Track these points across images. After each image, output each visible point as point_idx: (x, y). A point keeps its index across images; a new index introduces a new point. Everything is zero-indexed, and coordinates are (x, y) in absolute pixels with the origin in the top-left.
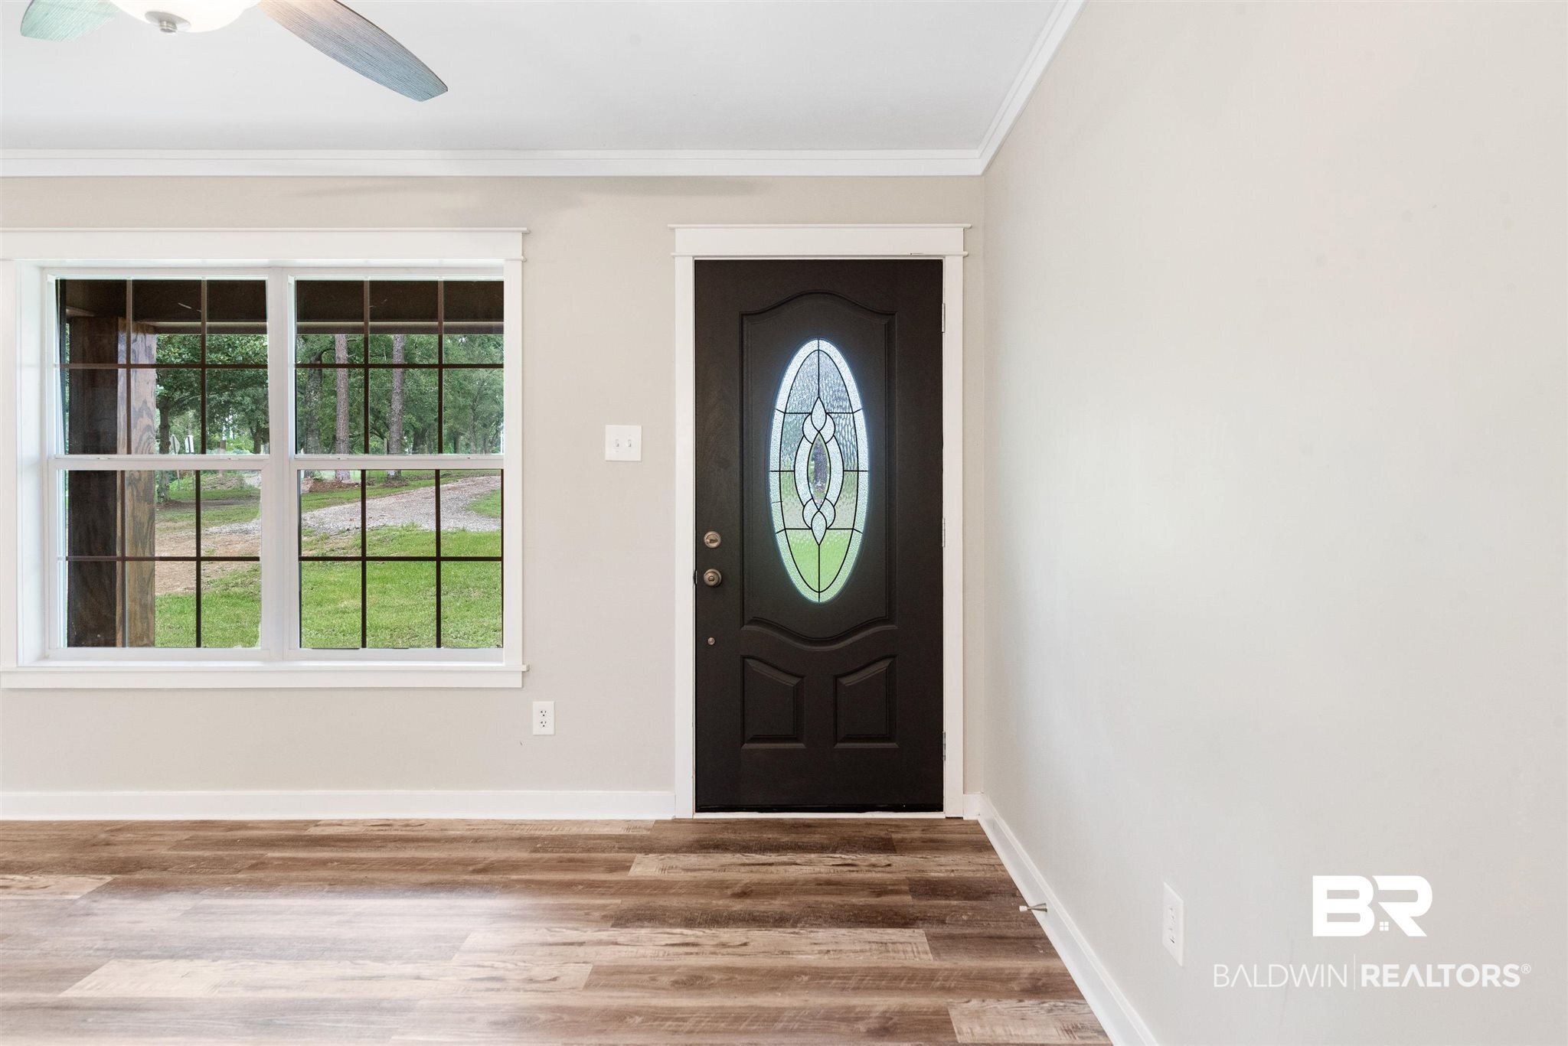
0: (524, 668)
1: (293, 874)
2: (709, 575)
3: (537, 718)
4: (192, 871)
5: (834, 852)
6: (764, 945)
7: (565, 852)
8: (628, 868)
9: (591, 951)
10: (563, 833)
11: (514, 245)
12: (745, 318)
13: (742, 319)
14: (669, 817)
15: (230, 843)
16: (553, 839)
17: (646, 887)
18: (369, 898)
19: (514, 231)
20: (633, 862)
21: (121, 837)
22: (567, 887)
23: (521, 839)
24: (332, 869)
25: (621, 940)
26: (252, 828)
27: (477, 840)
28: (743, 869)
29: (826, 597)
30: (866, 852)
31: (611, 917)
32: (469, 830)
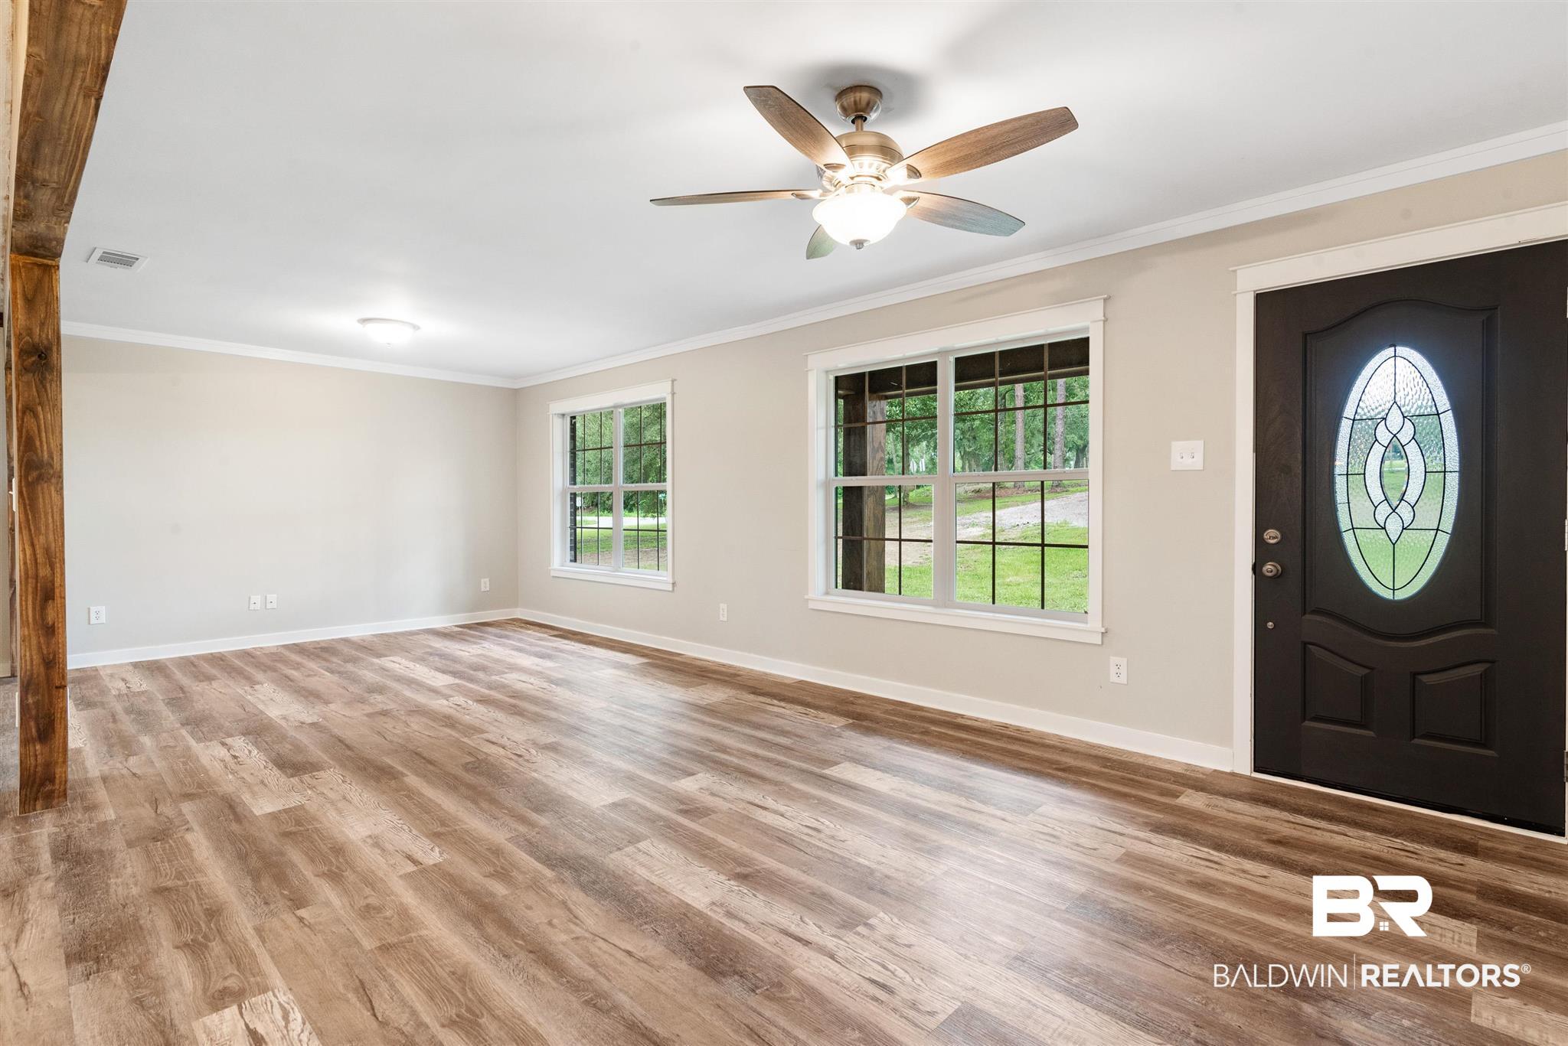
0: (1103, 630)
1: (944, 742)
2: (1269, 568)
3: (1113, 670)
4: (891, 727)
5: (1396, 836)
6: (1284, 883)
7: (1127, 773)
8: (1178, 797)
9: (1128, 842)
10: (1131, 760)
11: (1096, 309)
12: (1308, 338)
13: (1306, 339)
14: (1228, 770)
15: (912, 717)
16: (1121, 763)
17: (1189, 814)
18: (985, 767)
19: (1096, 300)
20: (1182, 793)
21: (860, 701)
22: (1124, 796)
23: (1096, 757)
24: (967, 745)
25: (1155, 841)
26: (926, 711)
27: (1064, 750)
28: (1286, 824)
29: (1401, 595)
30: (1436, 847)
31: (1152, 824)
32: (1059, 742)
